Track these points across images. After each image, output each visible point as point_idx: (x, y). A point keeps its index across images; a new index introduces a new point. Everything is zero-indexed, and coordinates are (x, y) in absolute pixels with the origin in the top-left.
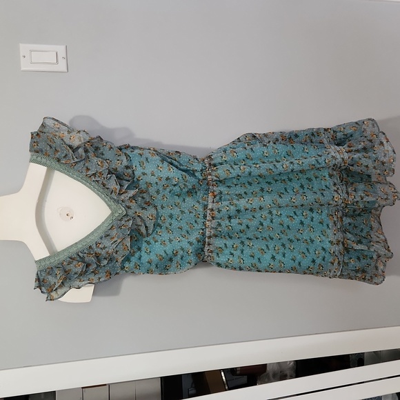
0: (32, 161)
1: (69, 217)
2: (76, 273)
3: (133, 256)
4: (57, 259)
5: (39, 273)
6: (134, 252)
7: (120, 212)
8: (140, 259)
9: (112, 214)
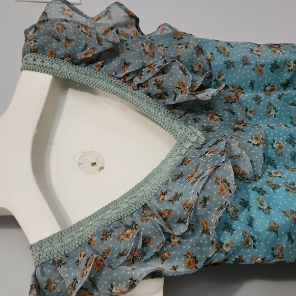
0: (27, 67)
1: (96, 168)
2: (121, 255)
3: (236, 218)
4: (76, 236)
5: (38, 272)
6: (236, 211)
7: (194, 139)
8: (250, 224)
9: (180, 144)
